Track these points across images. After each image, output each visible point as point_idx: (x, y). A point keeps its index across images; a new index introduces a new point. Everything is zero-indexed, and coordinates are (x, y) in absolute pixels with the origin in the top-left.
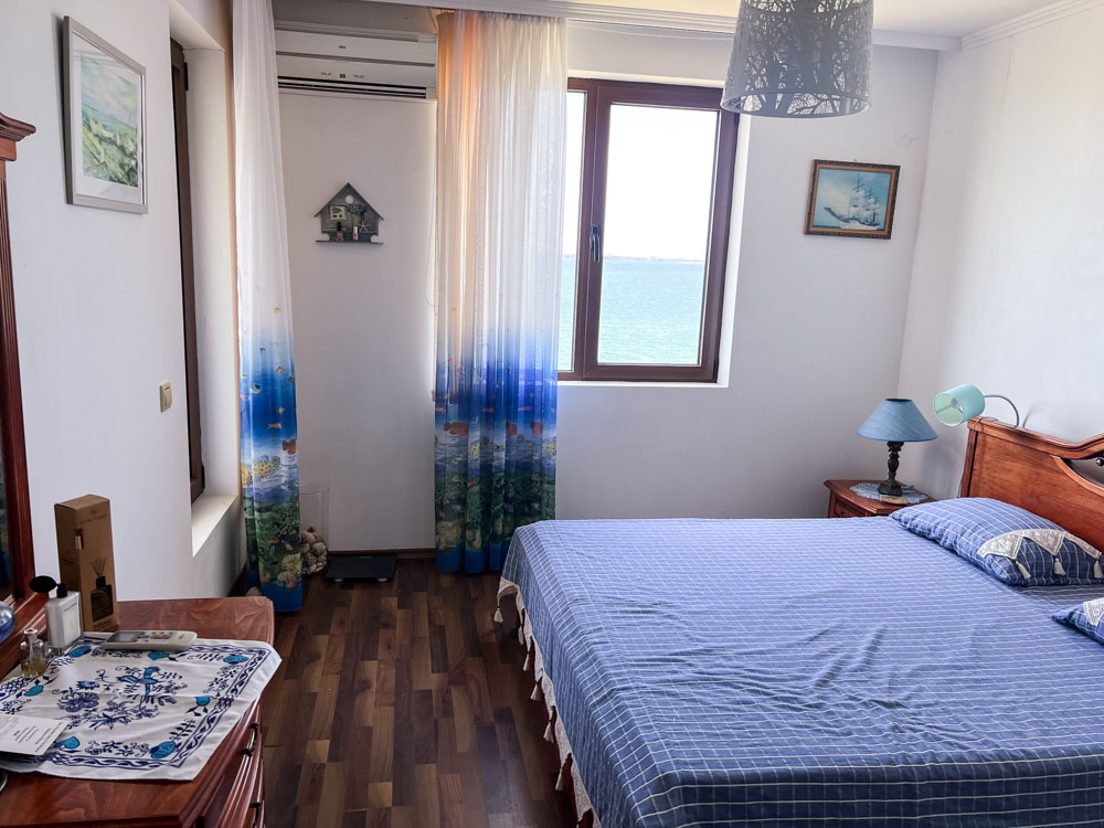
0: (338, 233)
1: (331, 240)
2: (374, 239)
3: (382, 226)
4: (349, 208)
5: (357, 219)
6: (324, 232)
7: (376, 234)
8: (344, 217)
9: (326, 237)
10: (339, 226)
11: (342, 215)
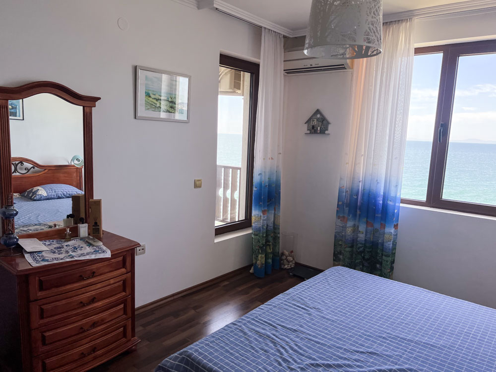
0: (313, 130)
1: (310, 133)
2: (326, 132)
3: (330, 127)
4: (318, 119)
5: (320, 124)
6: (308, 130)
7: (327, 130)
8: (316, 124)
9: (309, 132)
10: (313, 127)
11: (315, 122)
